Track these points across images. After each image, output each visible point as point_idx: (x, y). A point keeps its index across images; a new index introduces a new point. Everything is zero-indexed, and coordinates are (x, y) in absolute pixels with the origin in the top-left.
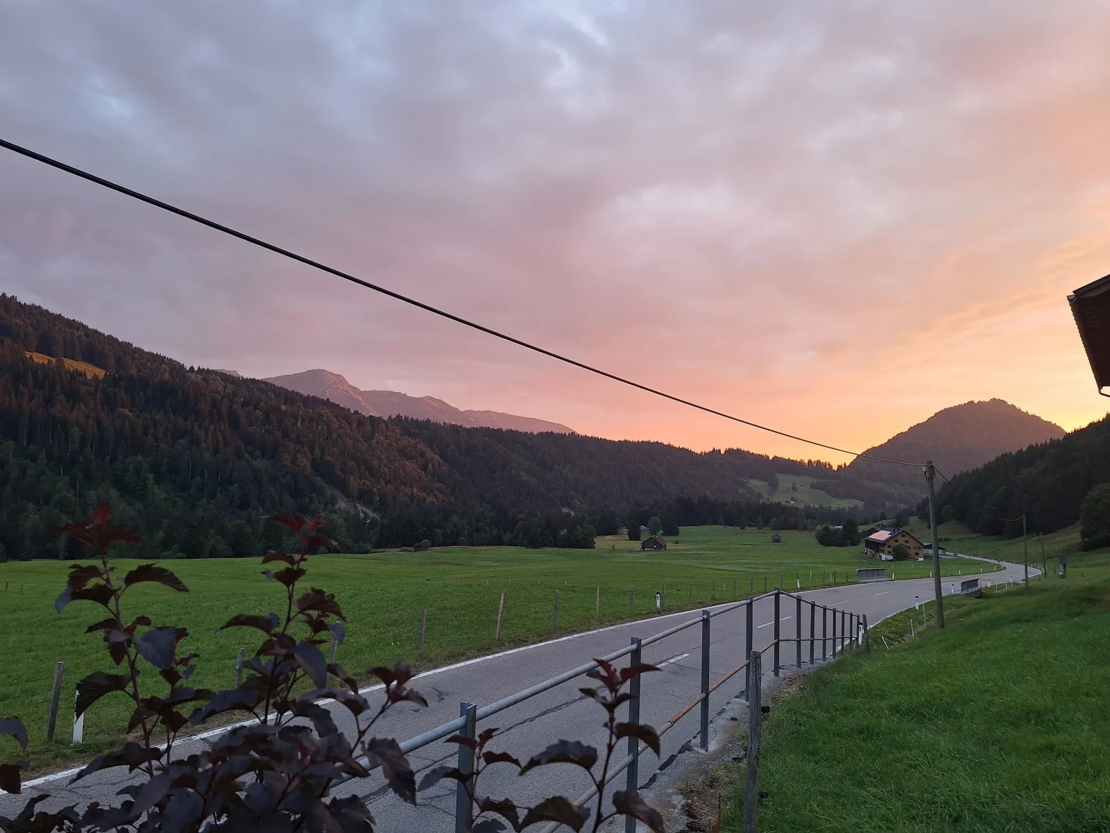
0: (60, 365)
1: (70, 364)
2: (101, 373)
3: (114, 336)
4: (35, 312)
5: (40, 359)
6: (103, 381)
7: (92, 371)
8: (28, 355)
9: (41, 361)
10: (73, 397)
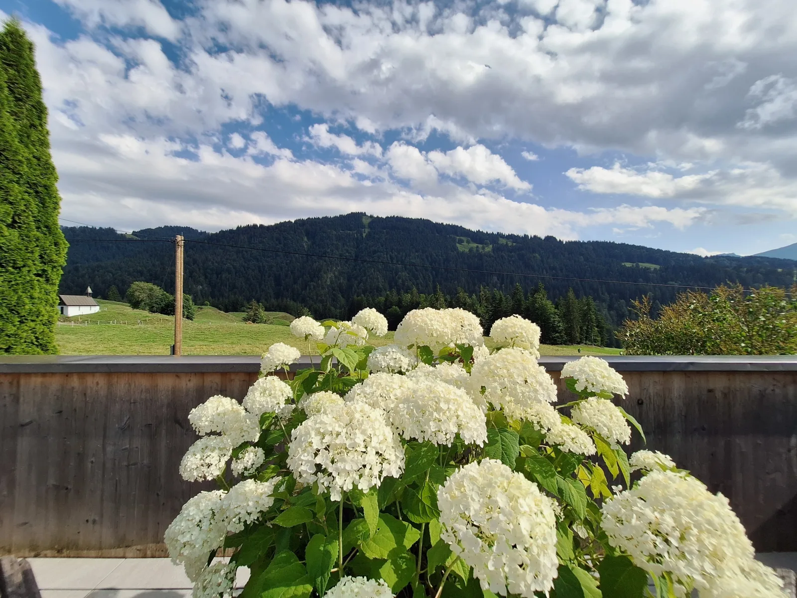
0: (638, 266)
1: (643, 265)
2: (658, 267)
3: (660, 249)
4: (623, 246)
5: (628, 265)
6: (659, 270)
7: (653, 267)
8: (623, 264)
9: (630, 266)
10: (647, 279)
